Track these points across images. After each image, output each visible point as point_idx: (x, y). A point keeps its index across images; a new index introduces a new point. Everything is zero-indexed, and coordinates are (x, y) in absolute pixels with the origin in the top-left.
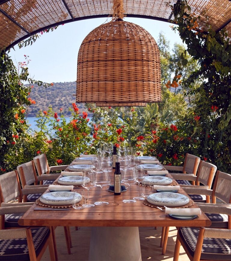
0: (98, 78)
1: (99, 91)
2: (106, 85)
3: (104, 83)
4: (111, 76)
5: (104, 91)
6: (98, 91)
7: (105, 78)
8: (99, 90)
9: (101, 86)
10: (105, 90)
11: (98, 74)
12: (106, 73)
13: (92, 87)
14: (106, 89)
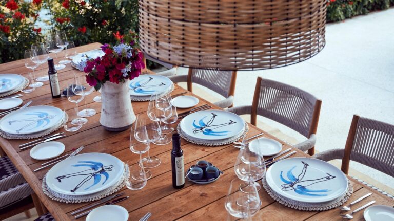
0: (235, 16)
1: (236, 46)
2: (253, 33)
3: (250, 28)
4: (266, 10)
5: (250, 46)
6: (234, 46)
7: (252, 16)
8: (235, 44)
9: (243, 35)
10: (252, 44)
11: (235, 7)
12: (254, 5)
13: (218, 37)
14: (253, 41)
